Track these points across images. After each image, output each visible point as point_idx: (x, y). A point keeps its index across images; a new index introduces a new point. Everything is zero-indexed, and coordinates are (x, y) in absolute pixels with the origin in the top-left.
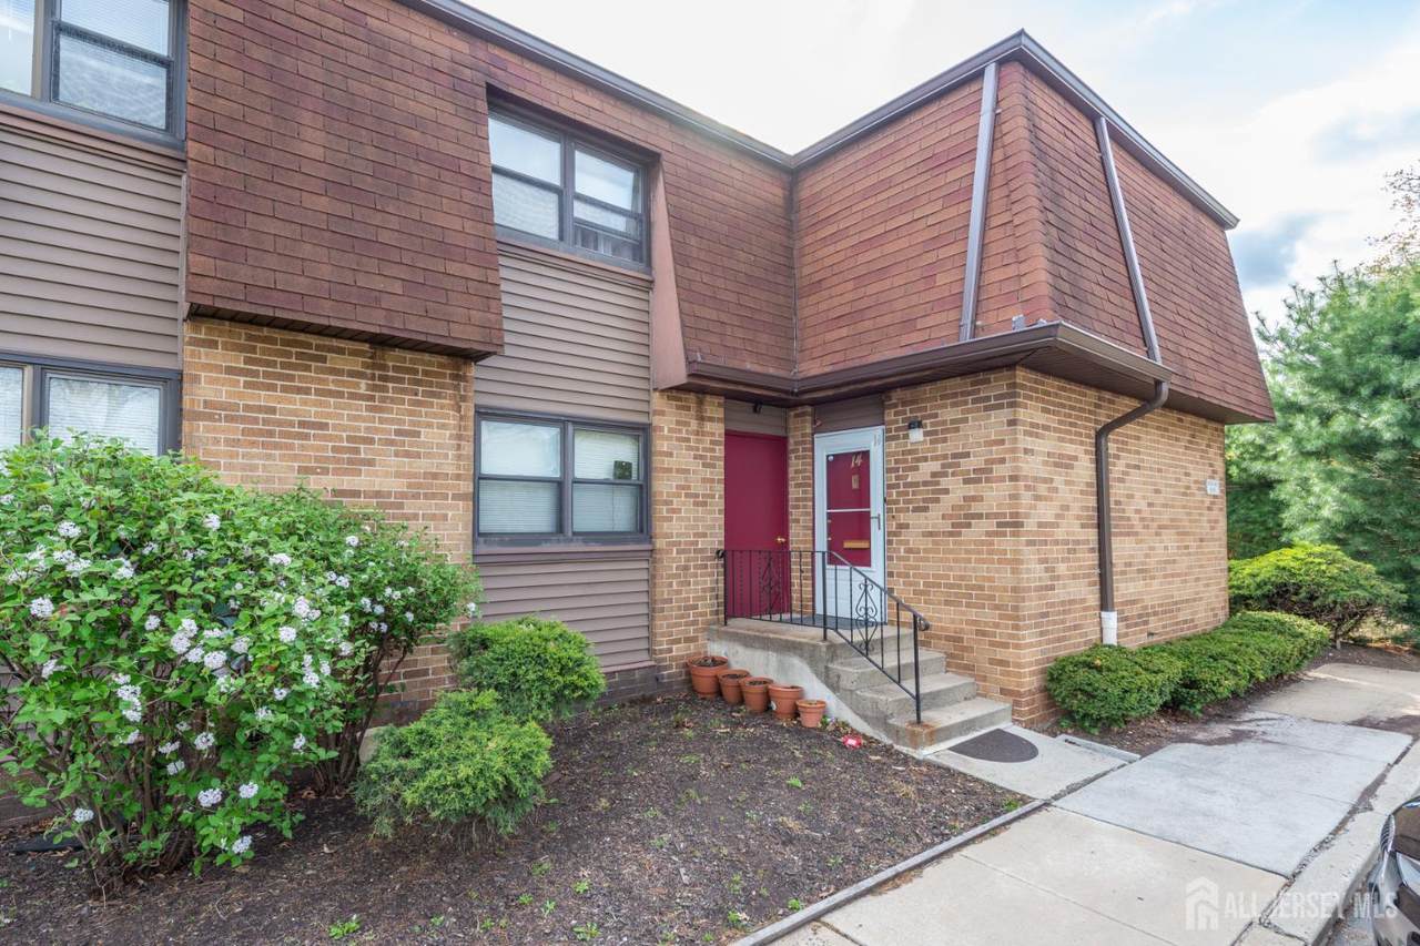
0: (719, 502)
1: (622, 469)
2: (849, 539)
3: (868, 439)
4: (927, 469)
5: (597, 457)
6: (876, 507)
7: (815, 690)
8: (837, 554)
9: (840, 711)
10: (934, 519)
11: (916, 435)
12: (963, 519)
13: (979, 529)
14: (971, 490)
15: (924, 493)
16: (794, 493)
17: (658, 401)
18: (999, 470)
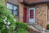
0: (23, 13)
1: (17, 9)
2: (32, 17)
3: (34, 9)
4: (39, 11)
5: (15, 8)
6: (34, 14)
7: (33, 28)
8: (31, 18)
9: (35, 30)
10: (39, 15)
11: (38, 8)
12: (41, 15)
13: (43, 16)
14: (42, 12)
15: (38, 13)
16: (27, 13)
17: (20, 4)
18: (44, 11)
